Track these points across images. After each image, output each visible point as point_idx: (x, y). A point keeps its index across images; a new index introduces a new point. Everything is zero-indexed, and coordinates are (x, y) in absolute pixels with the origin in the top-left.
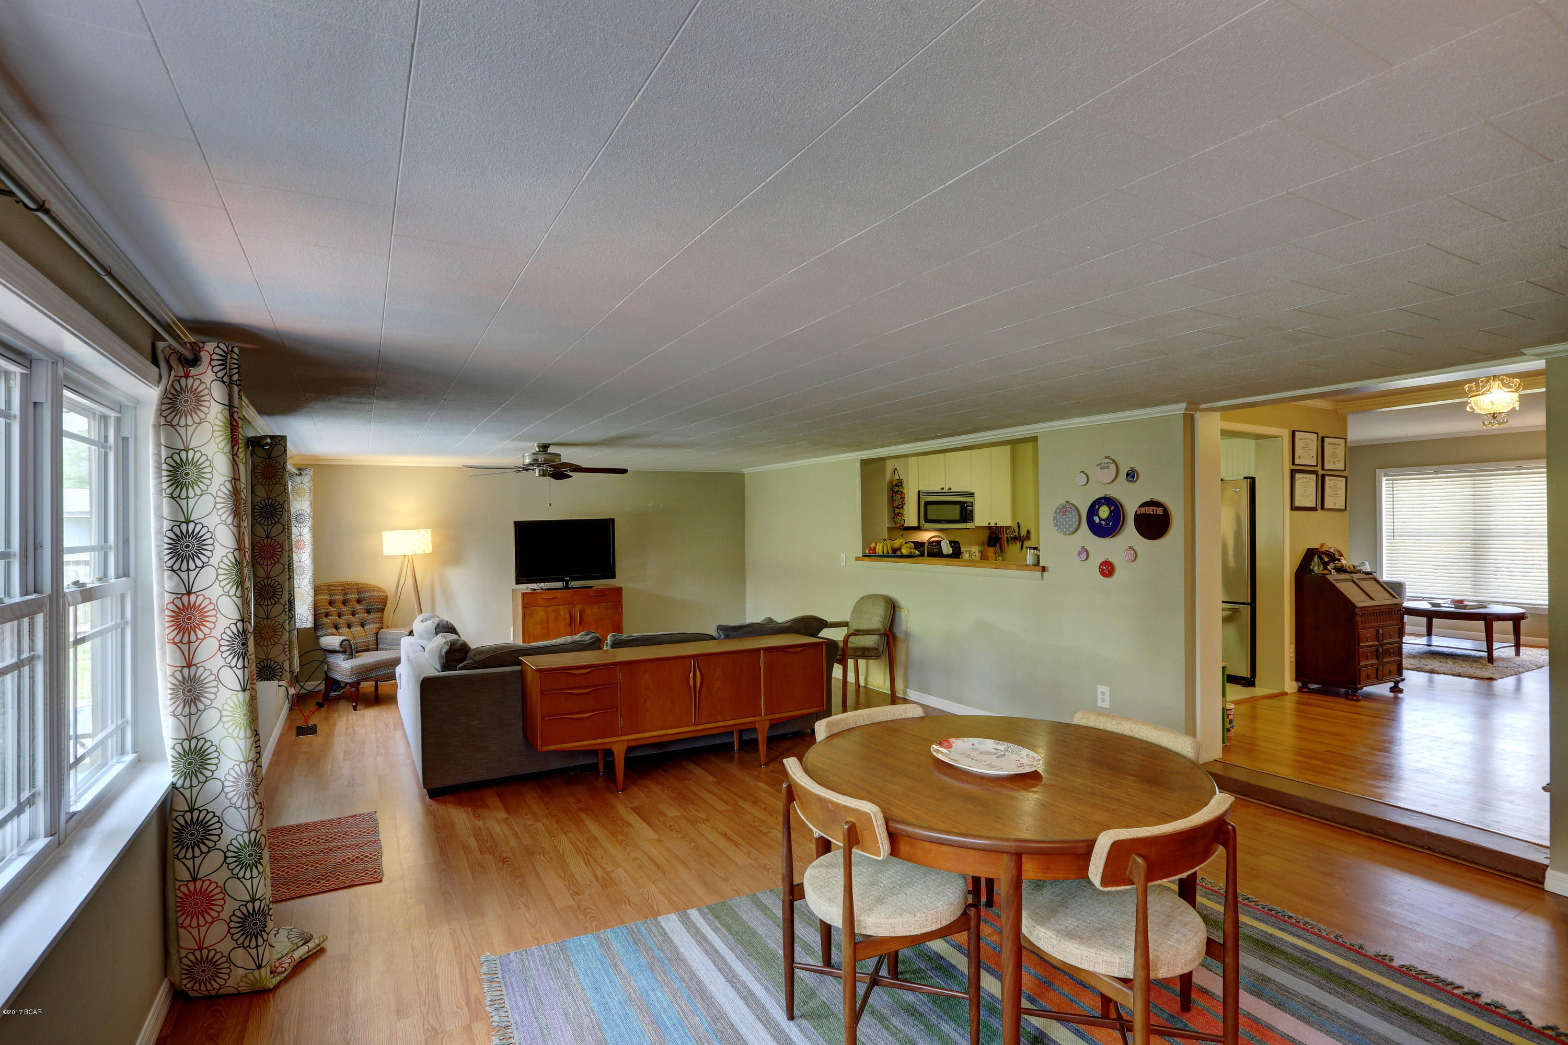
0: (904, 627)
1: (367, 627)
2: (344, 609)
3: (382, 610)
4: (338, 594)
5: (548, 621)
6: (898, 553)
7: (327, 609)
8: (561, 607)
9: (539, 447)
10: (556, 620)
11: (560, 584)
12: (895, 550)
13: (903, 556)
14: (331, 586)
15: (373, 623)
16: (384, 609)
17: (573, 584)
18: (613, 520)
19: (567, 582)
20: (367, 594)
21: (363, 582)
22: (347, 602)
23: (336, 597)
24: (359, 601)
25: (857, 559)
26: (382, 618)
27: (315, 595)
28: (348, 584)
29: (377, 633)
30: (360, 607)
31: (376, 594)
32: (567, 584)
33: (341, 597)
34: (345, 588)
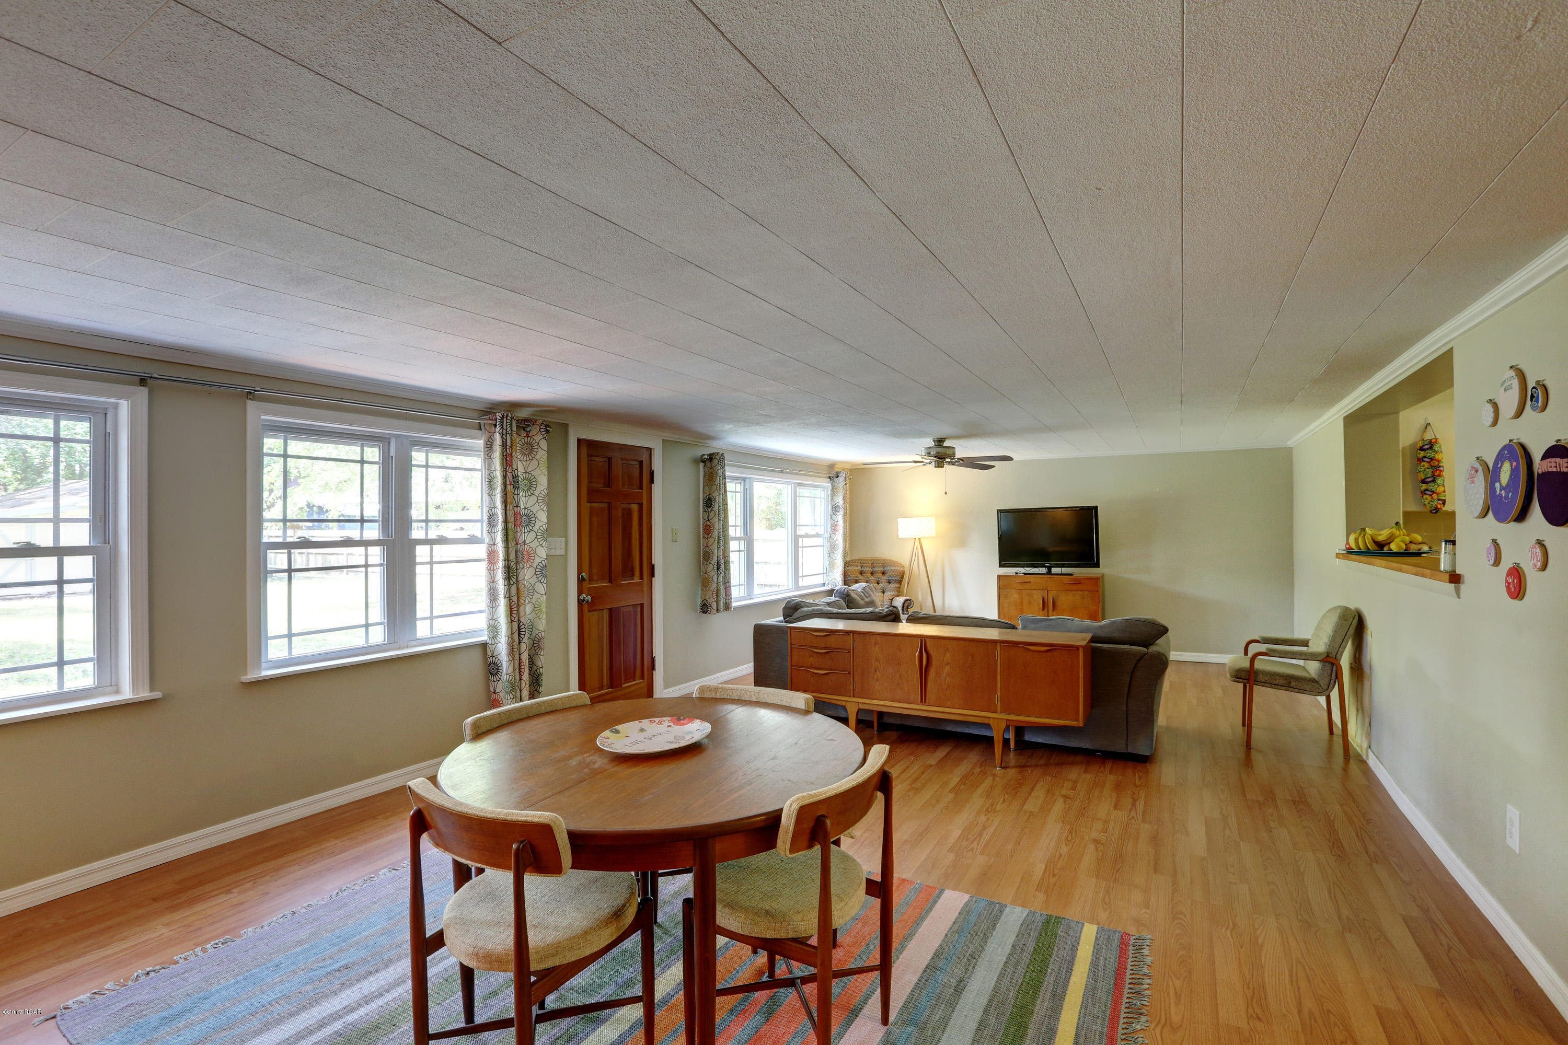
0: (1368, 658)
1: (886, 594)
2: (872, 578)
3: (900, 582)
4: (867, 567)
5: (1022, 604)
6: (1386, 549)
7: (856, 577)
8: (1035, 592)
9: (934, 441)
10: (1030, 603)
11: (1043, 570)
12: (1380, 545)
13: (1392, 554)
14: (864, 560)
15: (891, 591)
16: (901, 581)
17: (1054, 570)
18: (1096, 508)
19: (1049, 568)
20: (889, 568)
21: (889, 558)
22: (874, 573)
23: (866, 569)
24: (883, 573)
25: (1338, 556)
26: (900, 588)
27: (845, 567)
28: (877, 560)
29: (892, 599)
30: (884, 578)
31: (895, 568)
32: (1050, 571)
33: (870, 569)
34: (874, 563)
